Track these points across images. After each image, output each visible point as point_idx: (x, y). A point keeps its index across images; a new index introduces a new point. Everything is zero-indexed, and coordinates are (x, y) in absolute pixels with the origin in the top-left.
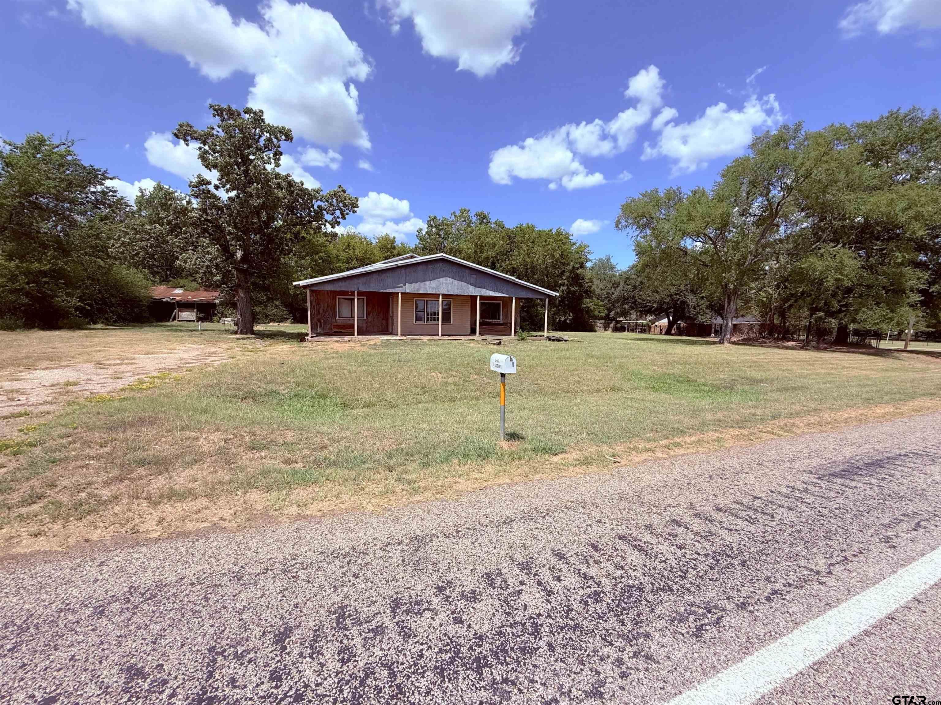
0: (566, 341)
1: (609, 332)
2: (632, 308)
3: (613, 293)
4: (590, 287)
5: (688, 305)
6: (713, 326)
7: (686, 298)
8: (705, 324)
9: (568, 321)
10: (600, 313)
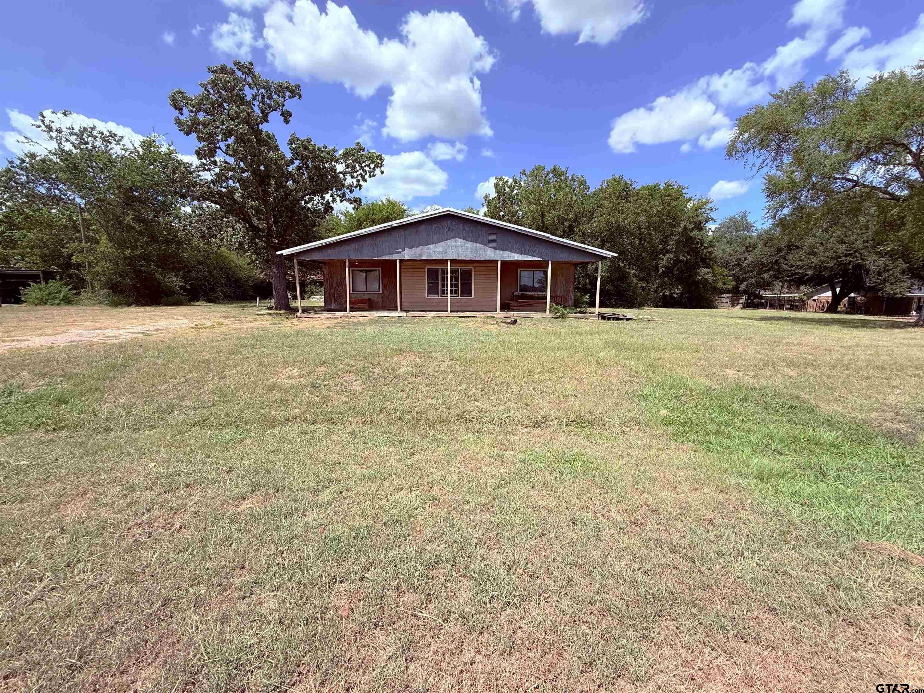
0: (628, 319)
1: (738, 310)
2: (776, 278)
3: (746, 259)
4: (711, 253)
5: (867, 271)
6: (916, 300)
7: (864, 260)
8: (899, 296)
9: (675, 296)
10: (725, 284)
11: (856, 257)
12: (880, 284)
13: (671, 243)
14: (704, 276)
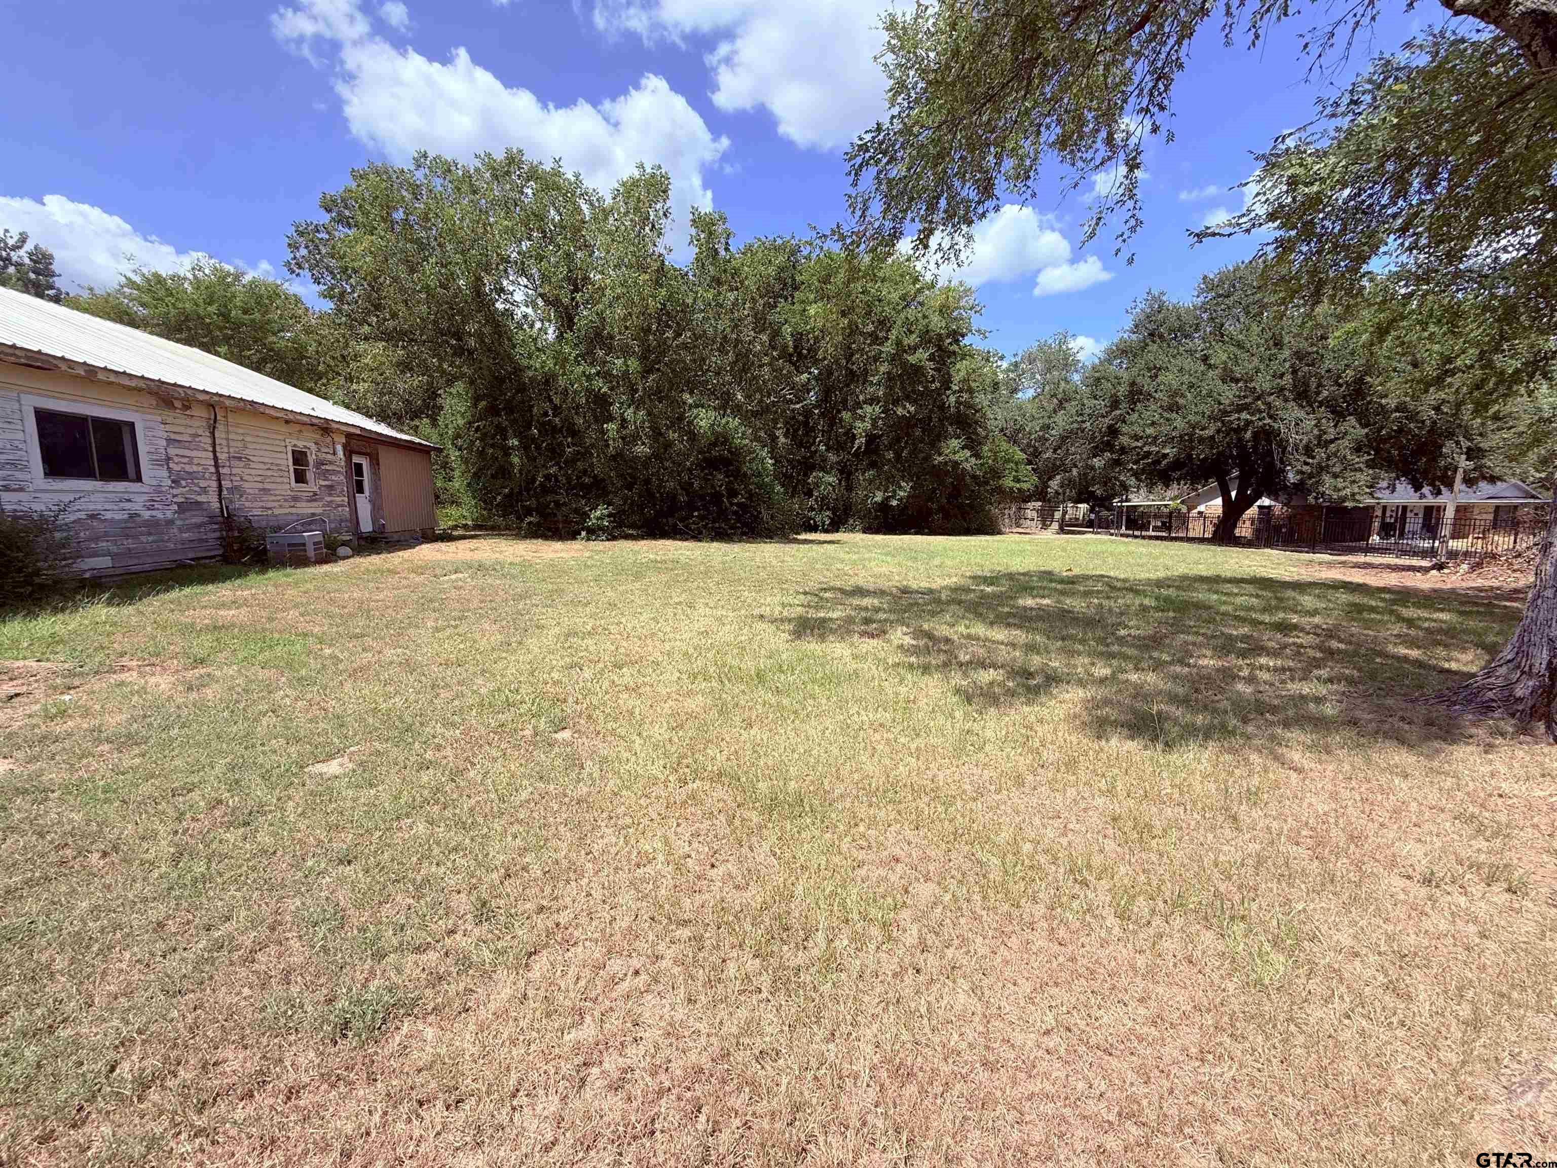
3: (1055, 425)
5: (1284, 445)
6: (1379, 513)
7: (1275, 420)
8: (1349, 504)
9: (894, 503)
10: (1018, 481)
11: (1260, 411)
12: (1311, 476)
13: (875, 379)
14: (952, 457)
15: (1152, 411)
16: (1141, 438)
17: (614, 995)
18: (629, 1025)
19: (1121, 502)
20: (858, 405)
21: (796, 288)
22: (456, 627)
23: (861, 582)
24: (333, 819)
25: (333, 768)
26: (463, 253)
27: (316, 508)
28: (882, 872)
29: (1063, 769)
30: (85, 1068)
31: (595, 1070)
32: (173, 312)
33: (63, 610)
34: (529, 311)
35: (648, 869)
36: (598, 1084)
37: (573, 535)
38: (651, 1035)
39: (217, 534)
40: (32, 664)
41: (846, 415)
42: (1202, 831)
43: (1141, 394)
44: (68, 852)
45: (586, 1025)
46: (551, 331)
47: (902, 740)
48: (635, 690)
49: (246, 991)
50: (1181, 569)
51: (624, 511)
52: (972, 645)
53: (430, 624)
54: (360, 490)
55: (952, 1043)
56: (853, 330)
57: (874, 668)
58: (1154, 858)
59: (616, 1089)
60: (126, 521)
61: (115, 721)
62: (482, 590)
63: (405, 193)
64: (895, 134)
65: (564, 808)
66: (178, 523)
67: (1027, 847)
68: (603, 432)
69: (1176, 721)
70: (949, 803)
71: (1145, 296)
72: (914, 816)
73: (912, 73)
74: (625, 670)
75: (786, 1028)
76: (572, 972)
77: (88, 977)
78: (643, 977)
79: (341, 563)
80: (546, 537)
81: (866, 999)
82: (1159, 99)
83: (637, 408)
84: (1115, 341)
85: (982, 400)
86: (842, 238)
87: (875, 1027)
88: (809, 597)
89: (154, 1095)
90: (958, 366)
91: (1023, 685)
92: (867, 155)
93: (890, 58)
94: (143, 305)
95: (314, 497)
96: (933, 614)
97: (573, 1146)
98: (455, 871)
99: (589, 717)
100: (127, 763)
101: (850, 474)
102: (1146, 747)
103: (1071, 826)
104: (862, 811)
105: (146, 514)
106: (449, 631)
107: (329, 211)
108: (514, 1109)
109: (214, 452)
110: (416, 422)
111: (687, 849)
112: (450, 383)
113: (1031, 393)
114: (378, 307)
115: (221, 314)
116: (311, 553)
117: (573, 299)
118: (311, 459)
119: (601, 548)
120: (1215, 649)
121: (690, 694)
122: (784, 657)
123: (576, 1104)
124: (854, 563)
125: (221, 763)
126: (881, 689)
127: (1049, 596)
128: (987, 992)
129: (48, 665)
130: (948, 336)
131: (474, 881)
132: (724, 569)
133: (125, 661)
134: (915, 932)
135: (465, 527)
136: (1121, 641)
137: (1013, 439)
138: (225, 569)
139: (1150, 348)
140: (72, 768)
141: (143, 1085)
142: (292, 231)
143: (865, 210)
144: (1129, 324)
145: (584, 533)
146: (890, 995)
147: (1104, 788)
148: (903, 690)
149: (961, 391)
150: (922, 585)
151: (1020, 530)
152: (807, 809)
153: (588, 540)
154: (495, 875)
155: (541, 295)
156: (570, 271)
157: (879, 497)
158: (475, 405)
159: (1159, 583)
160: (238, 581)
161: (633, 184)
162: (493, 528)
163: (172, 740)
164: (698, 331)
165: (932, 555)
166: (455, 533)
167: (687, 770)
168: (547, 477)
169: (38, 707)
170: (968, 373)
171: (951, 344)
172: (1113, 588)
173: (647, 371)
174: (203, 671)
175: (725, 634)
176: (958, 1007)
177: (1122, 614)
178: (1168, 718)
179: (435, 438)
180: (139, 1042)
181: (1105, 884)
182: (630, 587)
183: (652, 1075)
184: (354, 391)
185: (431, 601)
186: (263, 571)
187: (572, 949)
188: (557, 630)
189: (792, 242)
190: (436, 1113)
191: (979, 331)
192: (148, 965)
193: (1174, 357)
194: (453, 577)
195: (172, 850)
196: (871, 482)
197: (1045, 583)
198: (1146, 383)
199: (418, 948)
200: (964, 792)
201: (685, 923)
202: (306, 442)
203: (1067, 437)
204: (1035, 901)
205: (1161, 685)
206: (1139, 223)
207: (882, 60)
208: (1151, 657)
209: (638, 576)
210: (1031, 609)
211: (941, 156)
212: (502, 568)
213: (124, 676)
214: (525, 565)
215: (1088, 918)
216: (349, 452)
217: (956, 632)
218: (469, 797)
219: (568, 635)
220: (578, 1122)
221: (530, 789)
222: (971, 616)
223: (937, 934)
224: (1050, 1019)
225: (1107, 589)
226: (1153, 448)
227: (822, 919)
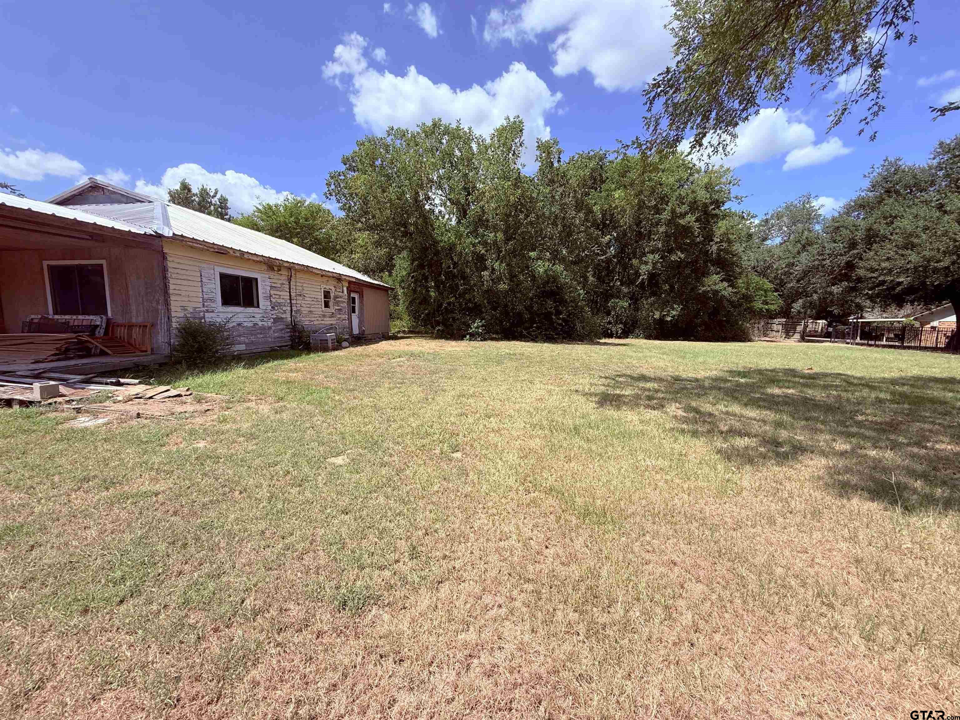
9: (669, 319)
10: (767, 303)
13: (656, 237)
14: (714, 287)
15: (889, 250)
16: (877, 270)
17: (487, 617)
18: (496, 638)
19: (857, 318)
20: (644, 254)
21: (603, 182)
22: (399, 388)
23: (645, 372)
24: (339, 488)
25: (339, 461)
26: (409, 179)
27: (332, 321)
28: (663, 569)
29: (809, 516)
30: (232, 598)
31: (476, 661)
32: (275, 222)
33: (226, 370)
34: (443, 209)
35: (506, 543)
36: (478, 669)
37: (461, 337)
38: (510, 647)
39: (289, 334)
40: (214, 395)
41: (635, 262)
42: (944, 583)
43: (877, 237)
44: (227, 489)
45: (470, 632)
46: (454, 219)
47: (677, 481)
48: (498, 431)
49: (299, 574)
50: (915, 372)
51: (491, 324)
52: (730, 420)
53: (387, 385)
54: (354, 311)
55: (721, 703)
56: (641, 205)
57: (655, 430)
58: (896, 597)
59: (488, 676)
60: (252, 327)
61: (245, 426)
62: (413, 368)
63: (382, 150)
64: (680, 73)
65: (458, 498)
66: (273, 328)
67: (779, 571)
68: (481, 277)
69: (915, 491)
70: (714, 529)
71: (882, 163)
72: (687, 535)
73: (691, 31)
74: (492, 419)
75: (597, 663)
76: (463, 597)
77: (234, 553)
78: (504, 610)
79: (343, 350)
80: (447, 339)
81: (653, 656)
82: (903, 13)
83: (502, 262)
84: (854, 198)
85: (738, 248)
86: (640, 145)
87: (660, 677)
88: (608, 381)
89: (259, 619)
90: (720, 225)
91: (773, 451)
92: (659, 90)
93: (676, 24)
94: (262, 220)
95: (332, 315)
96: (699, 396)
97: (464, 704)
98: (398, 526)
99: (472, 446)
100: (250, 448)
101: (637, 300)
102: (886, 509)
103: (817, 560)
104: (649, 526)
105: (260, 324)
106: (396, 390)
107: (345, 164)
108: (430, 673)
109: (290, 292)
110: (382, 274)
111: (530, 533)
112: (399, 253)
113: (778, 240)
114: (366, 213)
115: (295, 222)
116: (330, 345)
117: (467, 200)
118: (332, 295)
119: (478, 345)
120: (952, 436)
121: (531, 437)
122: (592, 417)
123: (465, 679)
124: (640, 359)
125: (290, 452)
126: (661, 445)
127: (793, 388)
128: (748, 672)
129: (220, 396)
130: (712, 204)
131: (409, 534)
132: (553, 360)
133: (250, 397)
134: (690, 616)
135: (404, 332)
136: (860, 424)
137: (763, 274)
138: (292, 352)
139: (886, 202)
140: (229, 449)
141: (256, 613)
142: (328, 177)
143: (657, 124)
144: (866, 184)
145: (468, 336)
146: (672, 657)
147: (847, 536)
148: (677, 446)
149: (721, 241)
150: (689, 375)
151: (767, 339)
152: (609, 520)
153: (470, 340)
154: (420, 533)
155: (449, 199)
156: (466, 184)
157: (657, 316)
158: (412, 264)
159: (894, 382)
160: (297, 359)
161: (503, 130)
162: (418, 333)
163: (269, 438)
164: (540, 213)
165: (696, 355)
166: (399, 335)
167: (530, 485)
168: (449, 304)
169: (216, 417)
170: (727, 229)
171: (714, 209)
172: (850, 384)
173: (508, 239)
174: (282, 404)
175: (553, 401)
176: (724, 678)
177: (859, 404)
178: (906, 487)
179: (391, 282)
180: (254, 591)
181: (849, 610)
182: (494, 369)
183: (510, 672)
184: (353, 259)
185: (387, 373)
186: (308, 354)
187: (462, 584)
188: (453, 393)
189: (601, 152)
190: (389, 664)
191: (736, 198)
192: (257, 552)
193: (909, 207)
194: (398, 360)
195: (268, 495)
196: (652, 305)
197: (789, 378)
198: (883, 229)
199: (380, 567)
200: (726, 523)
201: (529, 581)
202: (330, 286)
203: (809, 271)
204: (787, 611)
205: (899, 461)
206: (882, 108)
207: (670, 27)
208: (888, 439)
209: (499, 363)
210: (778, 396)
211: (715, 82)
212: (424, 355)
213: (249, 404)
214: (435, 355)
215: (835, 633)
216: (350, 291)
217: (717, 410)
218: (406, 485)
219: (459, 396)
220: (466, 691)
221: (439, 485)
222: (729, 399)
223: (707, 622)
224: (803, 703)
225: (844, 384)
226: (889, 278)
227: (620, 595)
